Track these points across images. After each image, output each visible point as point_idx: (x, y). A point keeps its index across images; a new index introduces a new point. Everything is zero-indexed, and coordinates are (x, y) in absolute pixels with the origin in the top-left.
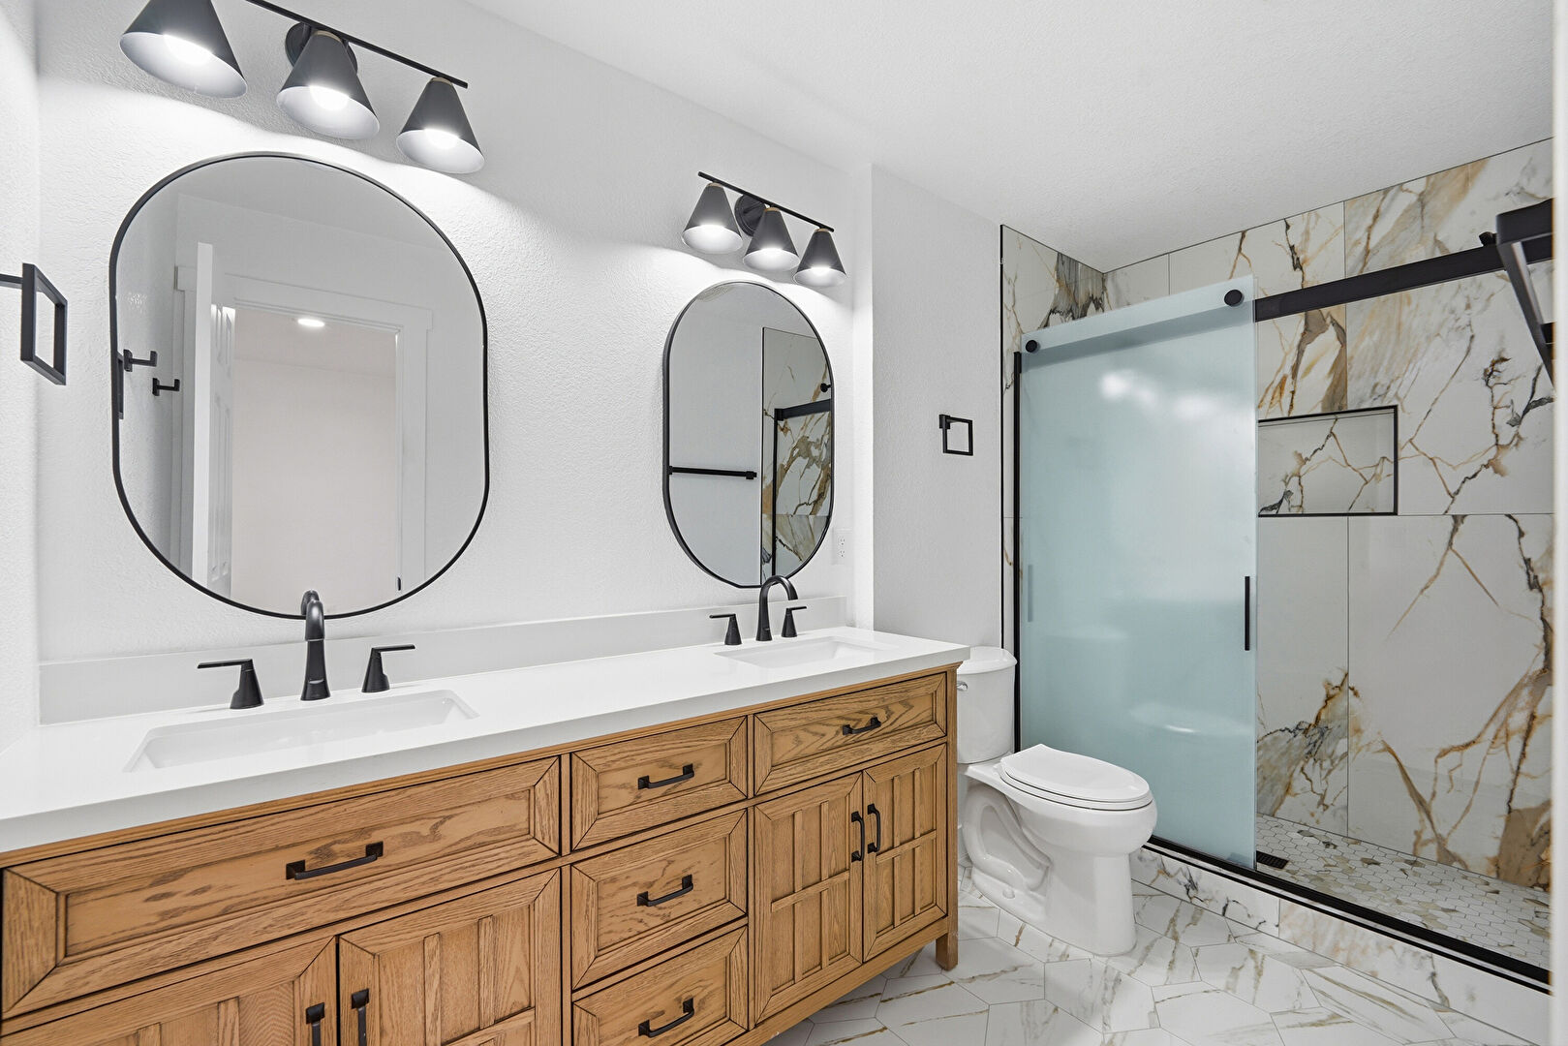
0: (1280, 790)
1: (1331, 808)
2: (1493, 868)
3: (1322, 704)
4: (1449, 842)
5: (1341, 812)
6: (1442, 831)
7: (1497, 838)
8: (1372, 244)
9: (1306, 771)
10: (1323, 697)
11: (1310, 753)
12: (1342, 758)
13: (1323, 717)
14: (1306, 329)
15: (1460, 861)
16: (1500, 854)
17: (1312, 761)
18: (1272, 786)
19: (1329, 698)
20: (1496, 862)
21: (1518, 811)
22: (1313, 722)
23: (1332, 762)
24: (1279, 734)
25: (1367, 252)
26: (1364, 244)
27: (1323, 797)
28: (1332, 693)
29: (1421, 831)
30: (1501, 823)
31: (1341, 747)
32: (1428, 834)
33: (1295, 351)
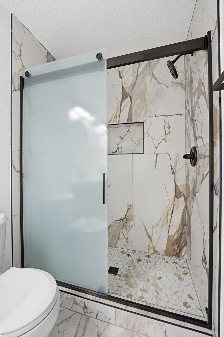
0: (116, 238)
1: (129, 242)
2: (165, 253)
3: (127, 211)
4: (156, 247)
5: (132, 243)
6: (154, 244)
7: (165, 244)
8: (138, 73)
9: (123, 232)
10: (127, 209)
11: (124, 226)
12: (132, 227)
13: (127, 215)
14: (123, 97)
15: (158, 252)
16: (166, 249)
17: (124, 228)
18: (115, 238)
19: (128, 209)
20: (165, 251)
21: (170, 236)
22: (124, 217)
23: (129, 228)
24: (116, 221)
25: (137, 75)
26: (136, 73)
27: (127, 239)
28: (129, 207)
29: (150, 245)
30: (166, 240)
31: (131, 223)
32: (151, 246)
33: (120, 103)
